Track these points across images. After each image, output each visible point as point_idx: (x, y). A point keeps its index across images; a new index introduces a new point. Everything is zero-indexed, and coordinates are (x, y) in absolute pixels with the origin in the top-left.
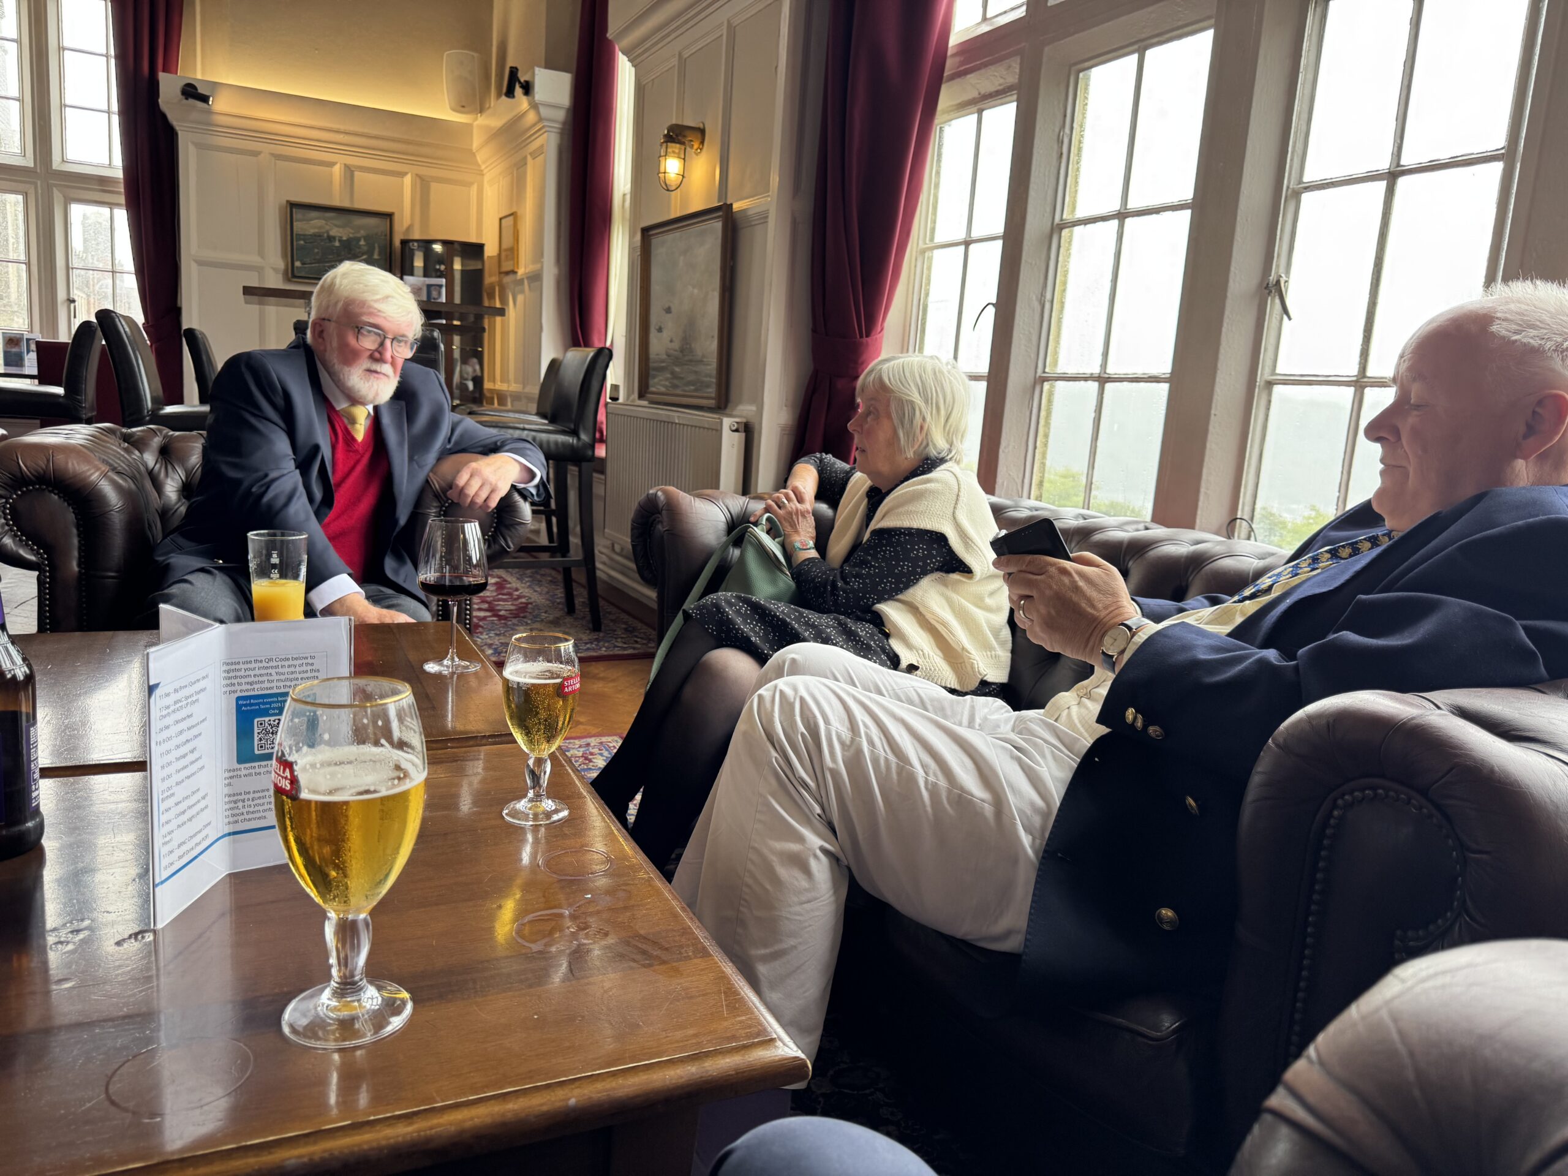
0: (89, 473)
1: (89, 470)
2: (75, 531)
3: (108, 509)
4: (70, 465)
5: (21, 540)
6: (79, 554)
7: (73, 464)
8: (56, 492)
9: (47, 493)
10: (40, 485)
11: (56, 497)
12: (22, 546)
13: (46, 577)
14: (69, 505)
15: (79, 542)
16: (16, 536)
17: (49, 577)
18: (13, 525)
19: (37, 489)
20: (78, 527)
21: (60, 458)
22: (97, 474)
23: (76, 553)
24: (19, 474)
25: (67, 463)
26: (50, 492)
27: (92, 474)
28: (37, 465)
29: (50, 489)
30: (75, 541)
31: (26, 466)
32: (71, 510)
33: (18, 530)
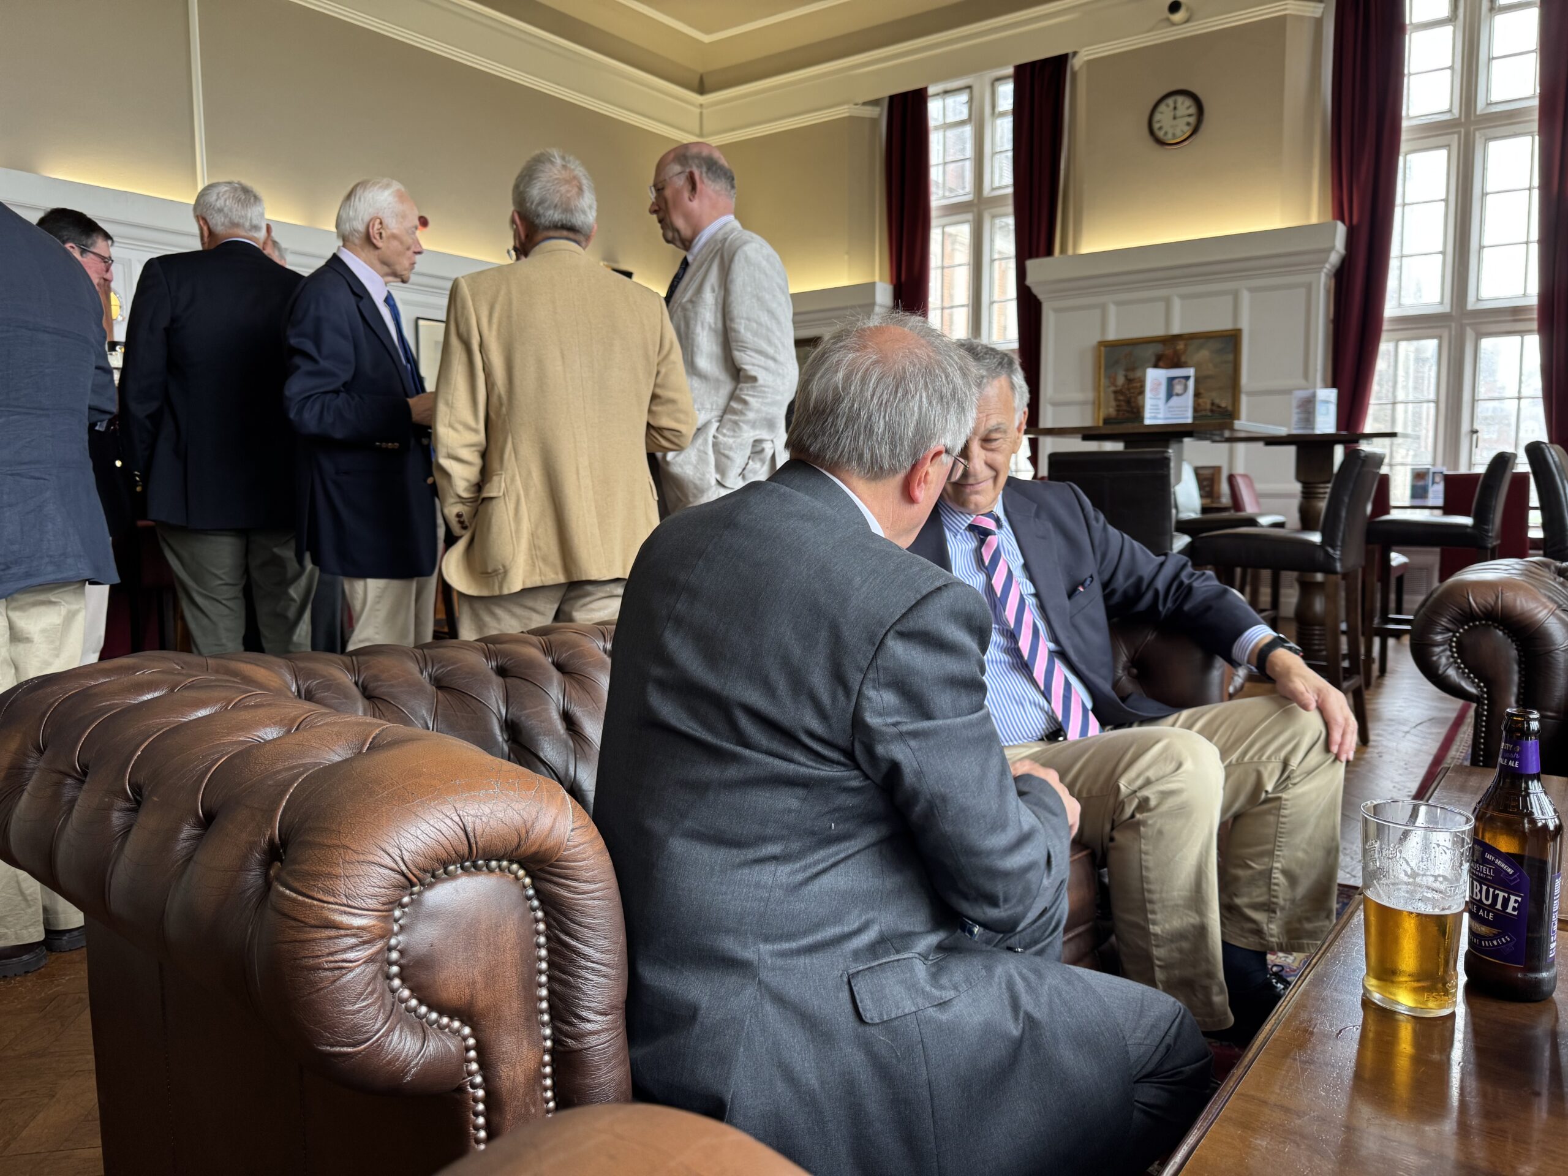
0: (1536, 611)
1: (1536, 608)
2: (1516, 668)
3: (1553, 648)
4: (1518, 602)
5: (1464, 673)
6: (1519, 690)
7: (1521, 601)
8: (1501, 628)
9: (1492, 628)
10: (1487, 620)
11: (1500, 633)
12: (1464, 678)
13: (1484, 710)
14: (1513, 641)
15: (1520, 678)
16: (1459, 668)
17: (1486, 710)
18: (1458, 658)
19: (1483, 625)
20: (1520, 664)
21: (1509, 596)
22: (1545, 612)
23: (1515, 689)
24: (1468, 610)
25: (1515, 600)
26: (1497, 628)
27: (1539, 612)
28: (1486, 601)
29: (1496, 625)
30: (1516, 678)
31: (1476, 603)
32: (1515, 647)
33: (1462, 663)
